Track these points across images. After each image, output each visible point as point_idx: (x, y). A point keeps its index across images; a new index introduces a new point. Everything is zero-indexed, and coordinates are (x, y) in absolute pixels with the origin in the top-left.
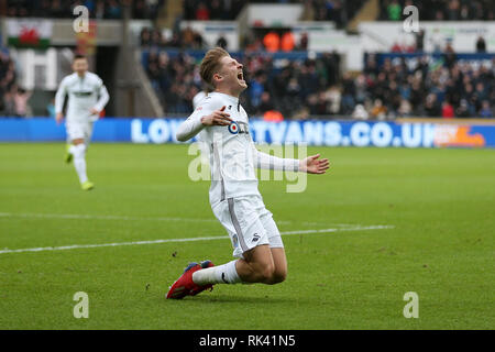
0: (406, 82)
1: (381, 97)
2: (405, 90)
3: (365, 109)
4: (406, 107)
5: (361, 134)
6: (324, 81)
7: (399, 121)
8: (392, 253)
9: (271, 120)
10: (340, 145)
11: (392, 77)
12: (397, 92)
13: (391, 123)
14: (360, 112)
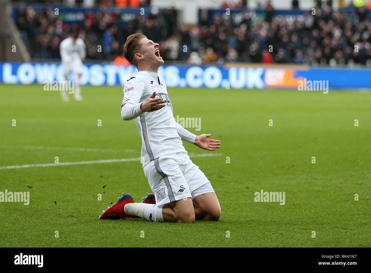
0: (233, 34)
1: (212, 46)
2: (232, 40)
3: (199, 56)
4: (233, 54)
5: (196, 77)
6: (164, 32)
7: (227, 66)
8: (220, 177)
9: (120, 64)
10: (178, 87)
11: (221, 29)
12: (225, 42)
13: (221, 68)
14: (195, 58)
